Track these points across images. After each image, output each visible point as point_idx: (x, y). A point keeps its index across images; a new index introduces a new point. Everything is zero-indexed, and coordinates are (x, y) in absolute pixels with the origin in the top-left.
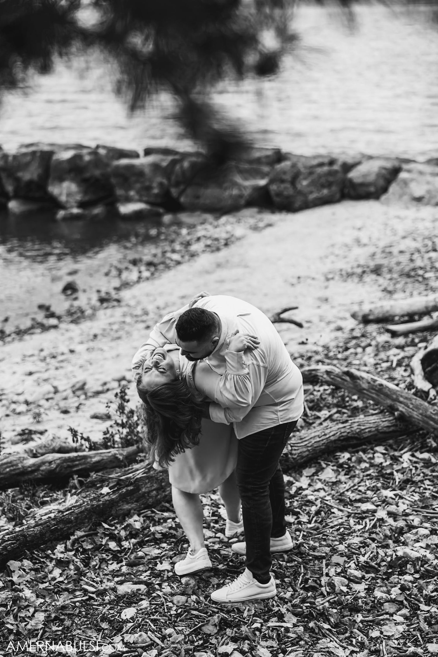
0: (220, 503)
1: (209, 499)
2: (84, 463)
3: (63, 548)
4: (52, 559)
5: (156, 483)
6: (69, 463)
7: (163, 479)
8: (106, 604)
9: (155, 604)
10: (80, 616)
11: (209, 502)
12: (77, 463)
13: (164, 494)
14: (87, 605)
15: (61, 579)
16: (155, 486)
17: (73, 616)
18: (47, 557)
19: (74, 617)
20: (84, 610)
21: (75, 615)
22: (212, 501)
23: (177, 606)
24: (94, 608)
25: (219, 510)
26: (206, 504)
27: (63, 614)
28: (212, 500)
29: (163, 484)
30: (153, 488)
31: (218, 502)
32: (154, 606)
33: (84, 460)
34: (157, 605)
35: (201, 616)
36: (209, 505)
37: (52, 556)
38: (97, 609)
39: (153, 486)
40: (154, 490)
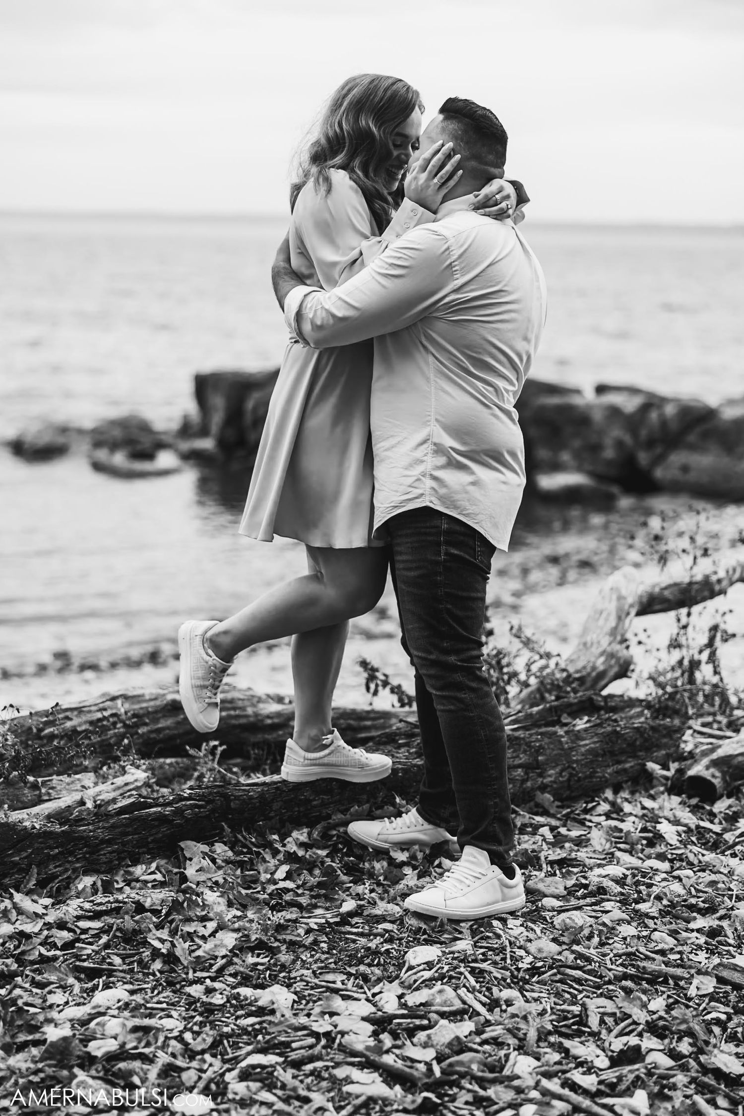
0: (661, 815)
1: (639, 805)
2: (383, 727)
3: (305, 835)
4: (275, 852)
5: (525, 752)
6: (352, 722)
7: (541, 747)
8: (376, 935)
9: (486, 948)
10: (314, 950)
11: (638, 811)
12: (368, 723)
13: (540, 780)
14: (335, 932)
15: (289, 885)
16: (523, 758)
17: (300, 947)
18: (269, 845)
19: (301, 950)
20: (326, 939)
21: (304, 946)
22: (645, 811)
23: (535, 958)
24: (347, 939)
25: (659, 827)
26: (631, 814)
27: (277, 940)
28: (644, 808)
29: (540, 758)
30: (517, 762)
31: (656, 812)
32: (482, 950)
33: (382, 721)
34: (490, 949)
35: (587, 980)
36: (636, 816)
37: (278, 846)
38: (354, 941)
39: (518, 756)
40: (519, 766)
